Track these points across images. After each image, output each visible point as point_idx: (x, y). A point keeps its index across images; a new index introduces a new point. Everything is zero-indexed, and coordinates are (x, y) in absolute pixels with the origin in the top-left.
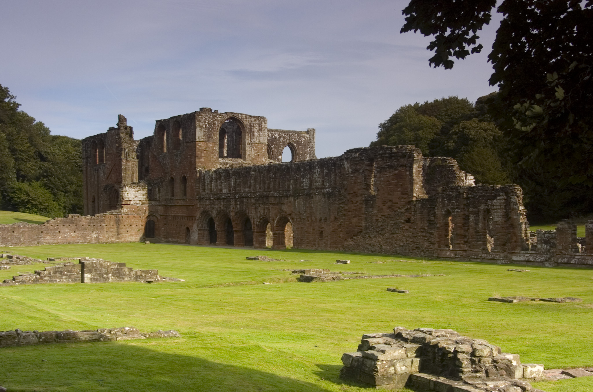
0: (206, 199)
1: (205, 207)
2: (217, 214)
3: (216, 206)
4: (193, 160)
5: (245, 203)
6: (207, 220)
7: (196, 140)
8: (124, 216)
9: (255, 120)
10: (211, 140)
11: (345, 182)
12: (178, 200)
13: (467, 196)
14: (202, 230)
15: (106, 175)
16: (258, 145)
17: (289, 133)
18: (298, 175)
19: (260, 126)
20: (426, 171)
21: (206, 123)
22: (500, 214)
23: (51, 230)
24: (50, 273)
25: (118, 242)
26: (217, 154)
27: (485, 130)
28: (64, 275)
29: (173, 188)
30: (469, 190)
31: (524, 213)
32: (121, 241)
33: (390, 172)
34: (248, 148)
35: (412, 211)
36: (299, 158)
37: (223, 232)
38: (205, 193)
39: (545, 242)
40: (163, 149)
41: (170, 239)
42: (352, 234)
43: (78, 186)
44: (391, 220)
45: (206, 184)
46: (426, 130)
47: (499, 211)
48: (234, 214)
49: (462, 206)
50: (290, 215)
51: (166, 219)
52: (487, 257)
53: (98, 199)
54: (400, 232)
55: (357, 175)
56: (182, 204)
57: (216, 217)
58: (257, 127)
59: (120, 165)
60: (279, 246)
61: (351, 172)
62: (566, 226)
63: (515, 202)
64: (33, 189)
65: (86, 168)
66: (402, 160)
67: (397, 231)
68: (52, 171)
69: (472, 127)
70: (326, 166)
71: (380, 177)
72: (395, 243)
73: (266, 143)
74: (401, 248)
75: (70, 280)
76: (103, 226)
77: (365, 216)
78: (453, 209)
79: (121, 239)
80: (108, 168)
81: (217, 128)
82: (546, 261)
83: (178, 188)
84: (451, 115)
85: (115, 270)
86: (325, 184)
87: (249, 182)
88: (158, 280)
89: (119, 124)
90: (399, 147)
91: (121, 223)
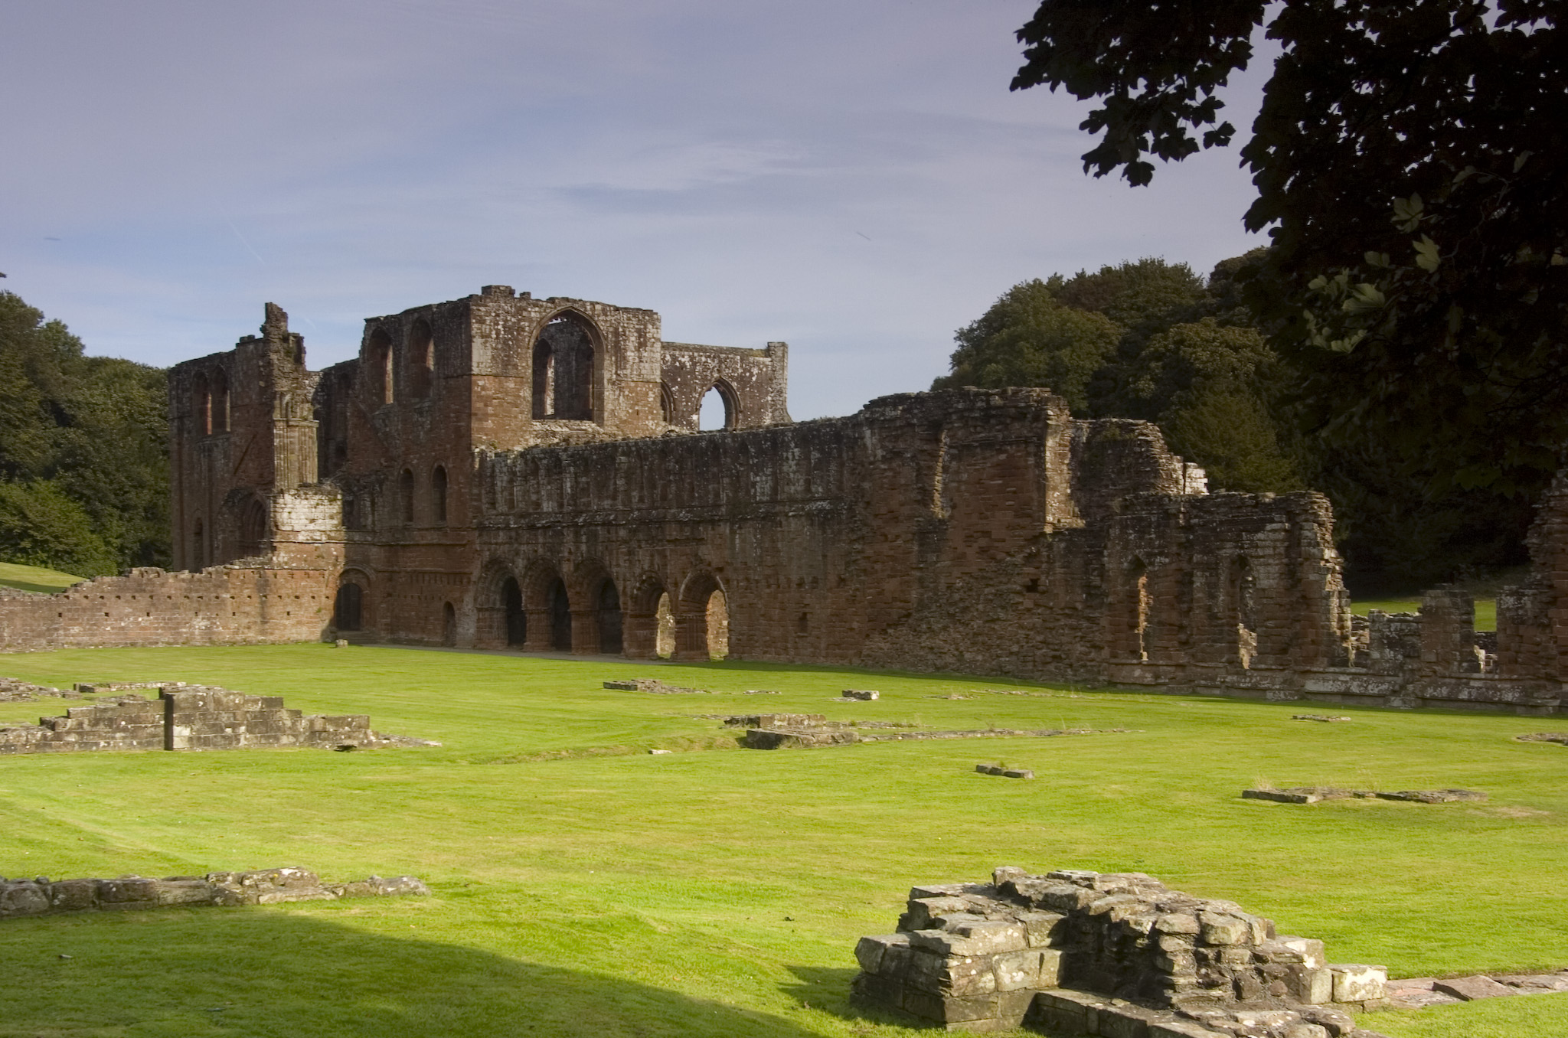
0: (499, 528)
1: (496, 550)
2: (526, 567)
3: (524, 548)
4: (462, 424)
5: (601, 540)
6: (501, 584)
7: (471, 370)
8: (279, 572)
9: (629, 319)
10: (512, 372)
11: (866, 485)
12: (422, 530)
13: (1187, 521)
14: (487, 610)
15: (231, 465)
16: (636, 386)
17: (717, 353)
18: (741, 465)
19: (641, 334)
20: (1080, 455)
21: (500, 327)
22: (1275, 569)
23: (84, 610)
24: (81, 724)
25: (264, 641)
26: (526, 407)
27: (1236, 349)
28: (119, 729)
29: (410, 498)
30: (1193, 506)
31: (1337, 568)
32: (271, 638)
33: (984, 458)
34: (609, 393)
35: (1042, 562)
36: (744, 420)
37: (544, 616)
38: (494, 512)
39: (1392, 644)
40: (384, 395)
41: (402, 635)
42: (883, 621)
43: (158, 493)
44: (988, 586)
45: (498, 488)
46: (1081, 348)
47: (1271, 561)
48: (572, 569)
49: (1174, 549)
50: (720, 570)
51: (390, 580)
52: (1239, 682)
53: (211, 527)
54: (1010, 617)
55: (899, 466)
56: (435, 541)
57: (524, 577)
58: (633, 339)
59: (270, 437)
60: (692, 652)
61: (883, 456)
62: (1447, 601)
63: (1313, 537)
64: (36, 501)
65: (179, 444)
66: (1017, 425)
67: (1002, 615)
68: (89, 452)
69: (1202, 339)
70: (817, 441)
71: (957, 472)
72: (998, 646)
73: (659, 380)
74: (1014, 658)
75: (135, 743)
76: (223, 600)
77: (918, 574)
78: (1150, 555)
79: (272, 634)
80: (237, 446)
81: (529, 340)
82: (1394, 692)
83: (424, 499)
84: (1145, 309)
85: (255, 717)
86: (813, 489)
87: (612, 482)
88: (370, 743)
89: (268, 326)
90: (1010, 392)
91: (271, 591)
